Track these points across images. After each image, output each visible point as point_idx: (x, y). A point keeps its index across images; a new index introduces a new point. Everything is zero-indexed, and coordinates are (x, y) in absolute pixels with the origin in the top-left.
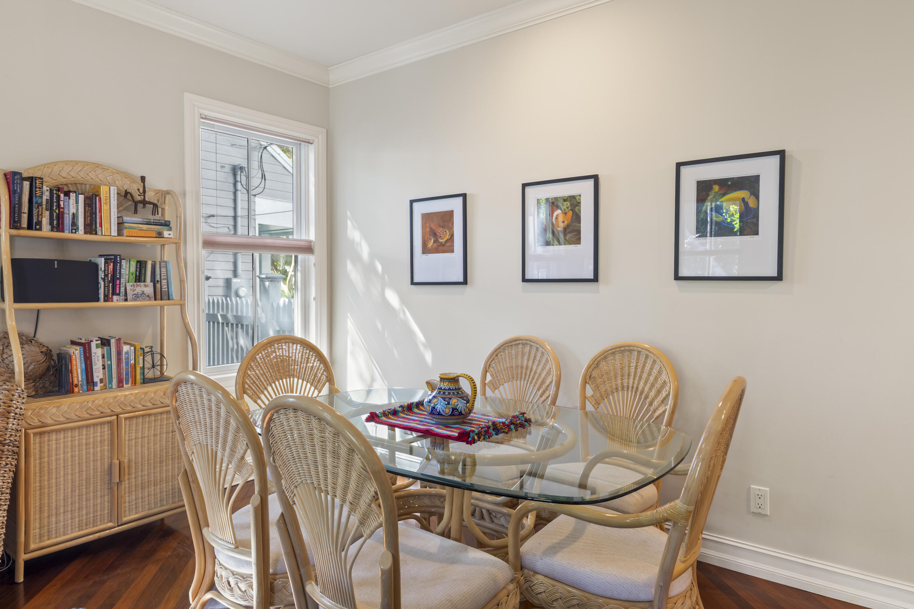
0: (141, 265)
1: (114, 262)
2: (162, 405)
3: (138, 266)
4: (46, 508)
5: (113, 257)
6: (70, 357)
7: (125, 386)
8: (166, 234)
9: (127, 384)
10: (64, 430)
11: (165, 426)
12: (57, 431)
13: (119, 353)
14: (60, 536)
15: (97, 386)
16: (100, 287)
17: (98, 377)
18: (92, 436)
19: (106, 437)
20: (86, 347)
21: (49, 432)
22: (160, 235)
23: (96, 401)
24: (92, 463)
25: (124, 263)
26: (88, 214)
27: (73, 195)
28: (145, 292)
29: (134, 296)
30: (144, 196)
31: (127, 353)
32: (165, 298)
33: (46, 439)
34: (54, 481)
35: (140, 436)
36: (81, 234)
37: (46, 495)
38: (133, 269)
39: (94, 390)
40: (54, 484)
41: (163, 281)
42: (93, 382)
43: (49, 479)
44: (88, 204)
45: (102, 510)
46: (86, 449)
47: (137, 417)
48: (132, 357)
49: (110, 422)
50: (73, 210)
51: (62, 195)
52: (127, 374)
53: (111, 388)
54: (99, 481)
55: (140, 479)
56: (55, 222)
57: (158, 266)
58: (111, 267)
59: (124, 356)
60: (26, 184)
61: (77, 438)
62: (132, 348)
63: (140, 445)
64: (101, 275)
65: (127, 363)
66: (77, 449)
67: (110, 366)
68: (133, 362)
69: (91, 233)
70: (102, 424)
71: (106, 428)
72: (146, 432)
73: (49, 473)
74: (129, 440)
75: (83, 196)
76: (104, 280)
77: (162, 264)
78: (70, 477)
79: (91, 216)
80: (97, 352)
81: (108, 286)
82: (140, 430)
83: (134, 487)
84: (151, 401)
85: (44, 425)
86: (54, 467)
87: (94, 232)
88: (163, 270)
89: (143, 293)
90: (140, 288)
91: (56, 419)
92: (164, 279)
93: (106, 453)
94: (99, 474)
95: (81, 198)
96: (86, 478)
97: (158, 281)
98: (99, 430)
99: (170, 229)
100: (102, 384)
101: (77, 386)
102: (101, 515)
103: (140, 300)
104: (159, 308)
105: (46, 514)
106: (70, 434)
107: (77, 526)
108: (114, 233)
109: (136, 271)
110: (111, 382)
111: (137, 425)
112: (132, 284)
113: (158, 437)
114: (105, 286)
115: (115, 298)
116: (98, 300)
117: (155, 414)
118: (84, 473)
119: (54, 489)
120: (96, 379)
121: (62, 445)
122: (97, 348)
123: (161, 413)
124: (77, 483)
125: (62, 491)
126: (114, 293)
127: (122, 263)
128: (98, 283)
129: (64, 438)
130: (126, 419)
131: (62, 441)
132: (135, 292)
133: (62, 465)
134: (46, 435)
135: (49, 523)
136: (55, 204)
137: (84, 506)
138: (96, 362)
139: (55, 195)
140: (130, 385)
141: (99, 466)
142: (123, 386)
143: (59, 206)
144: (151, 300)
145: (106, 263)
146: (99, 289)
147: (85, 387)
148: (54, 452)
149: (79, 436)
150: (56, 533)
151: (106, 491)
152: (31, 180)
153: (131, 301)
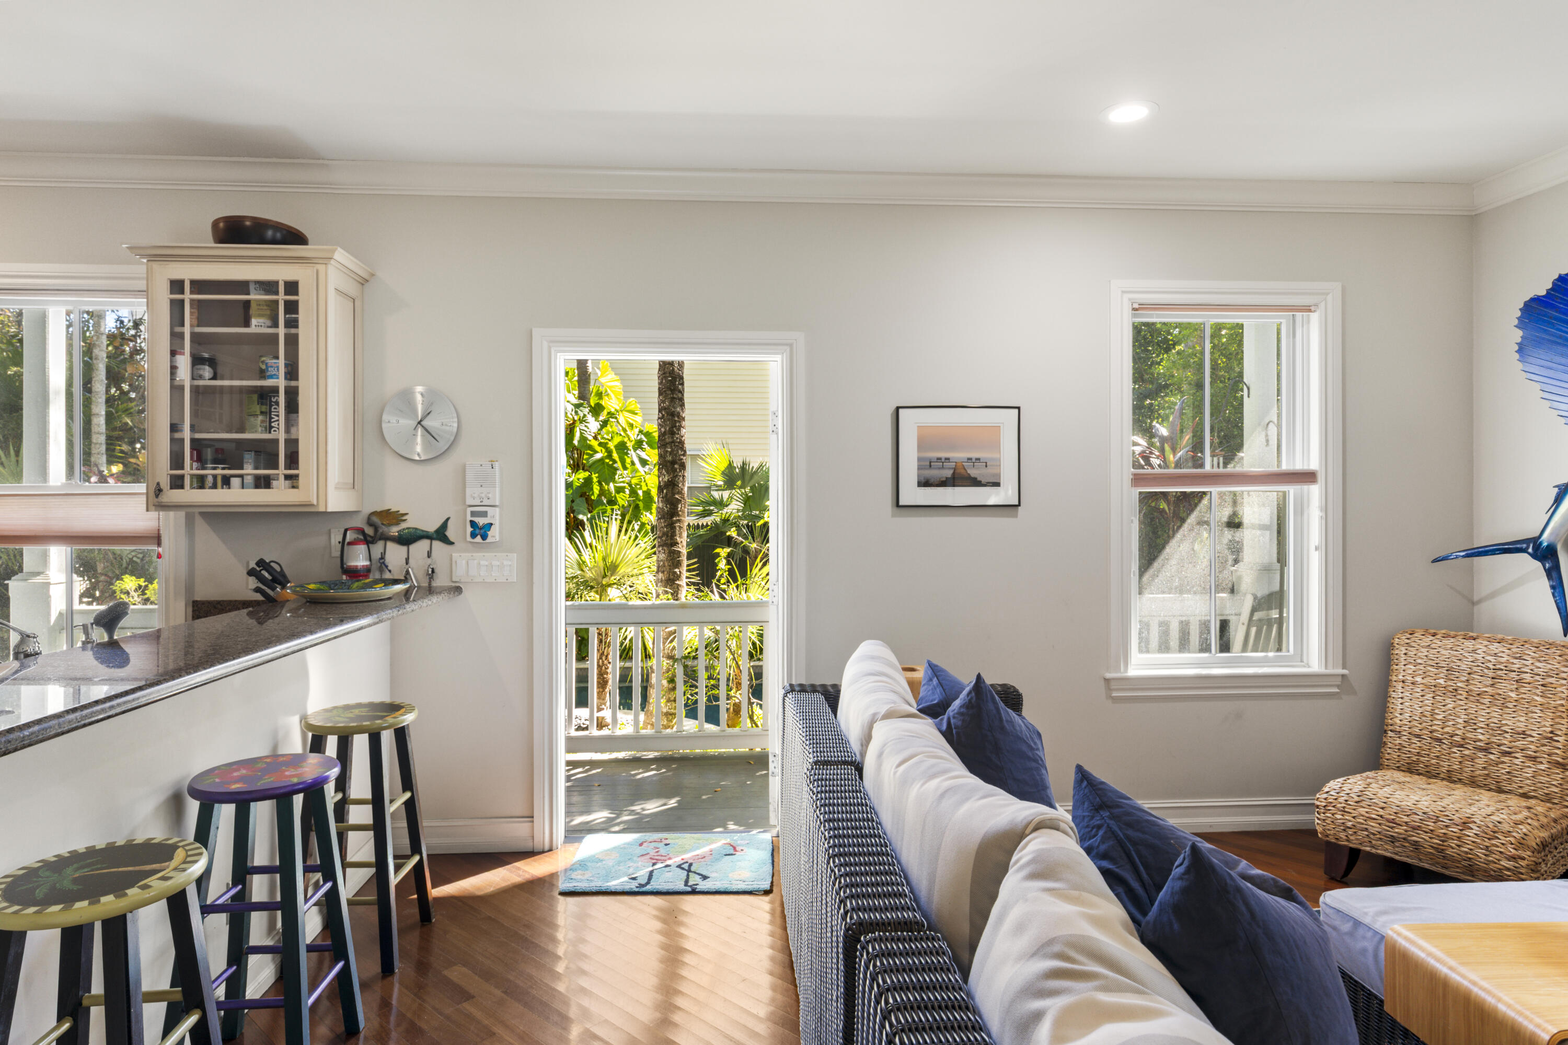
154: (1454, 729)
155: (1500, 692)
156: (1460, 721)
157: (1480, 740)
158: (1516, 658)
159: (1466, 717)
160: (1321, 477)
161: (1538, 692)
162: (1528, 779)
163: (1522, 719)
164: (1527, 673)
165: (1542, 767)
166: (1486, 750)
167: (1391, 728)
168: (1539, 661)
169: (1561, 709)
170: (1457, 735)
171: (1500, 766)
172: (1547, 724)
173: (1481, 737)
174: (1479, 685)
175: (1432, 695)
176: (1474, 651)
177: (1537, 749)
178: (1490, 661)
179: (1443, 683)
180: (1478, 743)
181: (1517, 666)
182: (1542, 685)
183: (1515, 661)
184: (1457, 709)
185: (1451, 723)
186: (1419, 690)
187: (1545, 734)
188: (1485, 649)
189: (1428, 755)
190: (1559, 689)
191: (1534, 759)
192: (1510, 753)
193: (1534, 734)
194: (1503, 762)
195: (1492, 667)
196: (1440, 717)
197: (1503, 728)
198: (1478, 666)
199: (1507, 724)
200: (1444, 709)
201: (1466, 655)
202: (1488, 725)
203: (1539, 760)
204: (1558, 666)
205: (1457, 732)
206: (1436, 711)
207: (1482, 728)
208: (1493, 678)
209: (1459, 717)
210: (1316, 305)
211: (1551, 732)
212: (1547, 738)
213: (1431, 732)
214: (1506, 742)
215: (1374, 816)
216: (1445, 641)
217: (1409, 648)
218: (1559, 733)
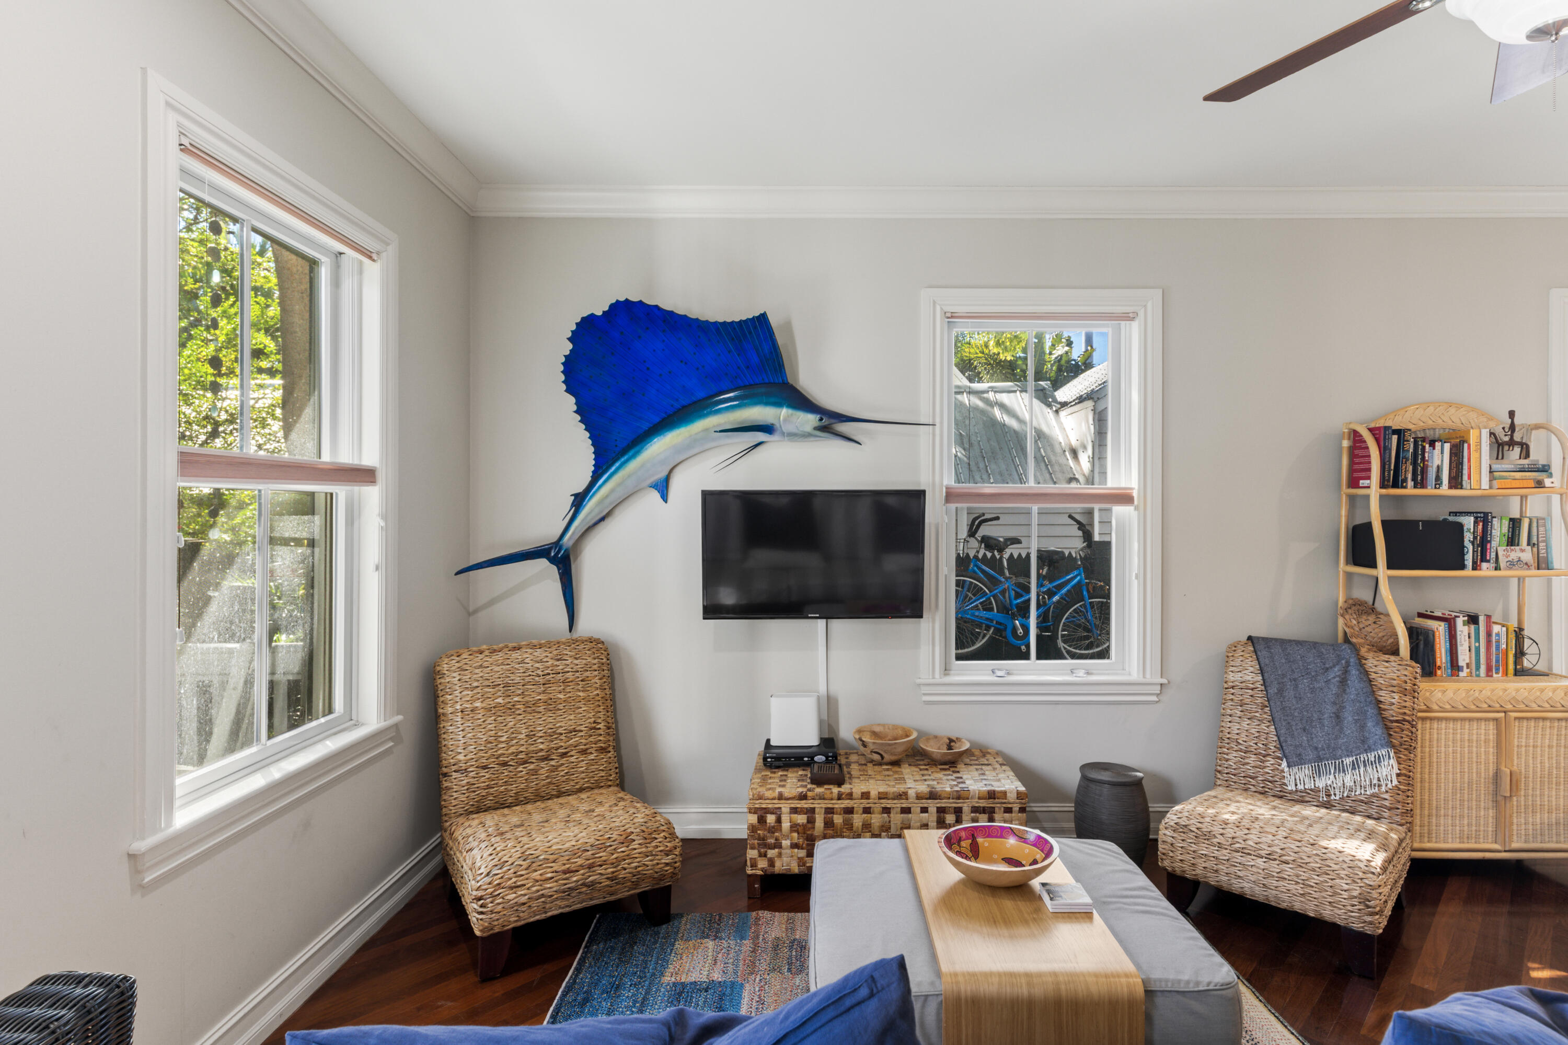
0: (1515, 524)
1: (1483, 522)
2: (1562, 709)
3: (1511, 526)
4: (1427, 805)
5: (1482, 515)
6: (1434, 632)
7: (1495, 675)
8: (1547, 482)
9: (1497, 673)
10: (1447, 719)
11: (1563, 738)
12: (1439, 719)
13: (1489, 634)
14: (1439, 842)
15: (1462, 671)
16: (1467, 552)
17: (1464, 660)
18: (1475, 732)
19: (1491, 737)
20: (1450, 622)
21: (1431, 719)
22: (1540, 484)
23: (1484, 692)
24: (1475, 765)
25: (1495, 521)
26: (1454, 465)
27: (1438, 445)
28: (1521, 559)
29: (1508, 563)
30: (1512, 436)
31: (1498, 634)
32: (1544, 566)
33: (1428, 725)
34: (1434, 776)
35: (1531, 744)
36: (1445, 489)
37: (1427, 790)
38: (1505, 529)
39: (1458, 676)
40: (1435, 780)
41: (1541, 544)
42: (1458, 666)
43: (1430, 773)
44: (1454, 453)
45: (1486, 825)
46: (1469, 747)
47: (1528, 719)
48: (1503, 640)
49: (1496, 720)
50: (1436, 462)
51: (1427, 446)
52: (1497, 661)
53: (1478, 676)
54: (1482, 789)
55: (1530, 798)
56: (1419, 478)
57: (1535, 525)
58: (1480, 527)
59: (1494, 638)
60: (1395, 438)
61: (1459, 731)
62: (1504, 629)
63: (1531, 756)
64: (1468, 537)
65: (1498, 647)
66: (1459, 745)
67: (1478, 650)
68: (1504, 646)
69: (1456, 488)
70: (1486, 720)
71: (1492, 726)
72: (1539, 741)
73: (1430, 766)
74: (1518, 746)
75: (1449, 444)
76: (1473, 543)
77: (1540, 521)
78: (1451, 776)
79: (1457, 467)
80: (1462, 630)
81: (1477, 551)
82: (1532, 736)
83: (1523, 807)
84: (1550, 701)
85: (1429, 710)
86: (1435, 760)
87: (1459, 486)
88: (1541, 529)
89: (1519, 560)
90: (1515, 554)
91: (1441, 705)
92: (1543, 541)
93: (1491, 757)
94: (1483, 780)
95: (1447, 446)
96: (1469, 782)
97: (1534, 544)
98: (1483, 727)
99: (1551, 476)
100: (1468, 670)
101: (1440, 668)
102: (1484, 831)
103: (1517, 569)
104: (1516, 580)
105: (1426, 812)
106: (1451, 725)
107: (1458, 836)
108: (1485, 484)
109: (1509, 531)
110: (1478, 668)
111: (1528, 729)
112: (1504, 548)
113: (1554, 749)
114: (1474, 551)
115: (1484, 565)
116: (1462, 567)
117: (1552, 720)
118: (1466, 776)
119: (1435, 785)
120: (1462, 663)
121: (1443, 736)
122: (1464, 625)
123: (1559, 719)
124: (1458, 785)
125: (1443, 790)
126: (1482, 561)
127: (1494, 523)
128: (1463, 547)
129: (1446, 729)
130: (1516, 718)
131: (1443, 731)
132: (1510, 559)
133: (1443, 760)
134: (1428, 722)
135: (1429, 822)
136: (1420, 457)
137: (1466, 815)
138: (1463, 642)
139: (1420, 447)
140: (1500, 675)
141: (1483, 771)
142: (1492, 676)
143: (1423, 457)
144: (1530, 569)
145: (1476, 523)
146: (1464, 555)
147: (1449, 671)
148: (1435, 743)
149: (1461, 729)
150: (1436, 837)
151: (1491, 804)
152: (1398, 432)
153: (1505, 569)
154: (517, 747)
155: (551, 696)
156: (522, 736)
157: (542, 750)
158: (558, 660)
159: (526, 730)
160: (381, 476)
161: (579, 687)
162: (583, 772)
163: (572, 717)
164: (569, 672)
165: (592, 757)
166: (546, 759)
167: (454, 768)
168: (576, 659)
169: (597, 698)
170: (522, 752)
171: (560, 769)
172: (591, 715)
173: (541, 746)
174: (533, 695)
175: (493, 718)
176: (523, 662)
177: (587, 741)
178: (539, 668)
179: (502, 702)
180: (540, 754)
181: (561, 667)
182: (582, 681)
183: (558, 663)
184: (517, 726)
185: (515, 741)
186: (480, 716)
187: (590, 726)
188: (532, 657)
189: (496, 784)
190: (593, 681)
191: (584, 752)
192: (566, 753)
193: (582, 728)
194: (562, 764)
195: (541, 673)
196: (503, 739)
197: (558, 731)
198: (530, 675)
199: (561, 727)
200: (505, 729)
201: (517, 666)
202: (545, 733)
203: (588, 751)
204: (589, 659)
205: (521, 749)
206: (499, 734)
207: (541, 737)
208: (544, 684)
209: (521, 733)
210: (378, 253)
211: (595, 722)
212: (591, 729)
213: (497, 758)
214: (562, 744)
215: (549, 875)
216: (495, 657)
217: (462, 673)
218: (599, 721)
